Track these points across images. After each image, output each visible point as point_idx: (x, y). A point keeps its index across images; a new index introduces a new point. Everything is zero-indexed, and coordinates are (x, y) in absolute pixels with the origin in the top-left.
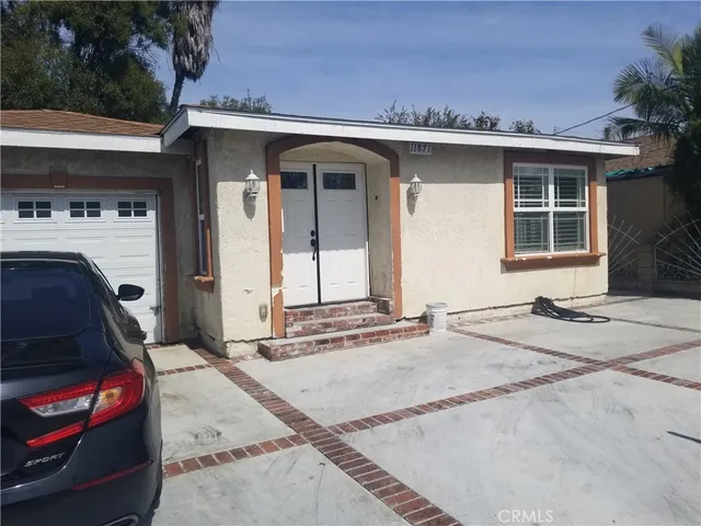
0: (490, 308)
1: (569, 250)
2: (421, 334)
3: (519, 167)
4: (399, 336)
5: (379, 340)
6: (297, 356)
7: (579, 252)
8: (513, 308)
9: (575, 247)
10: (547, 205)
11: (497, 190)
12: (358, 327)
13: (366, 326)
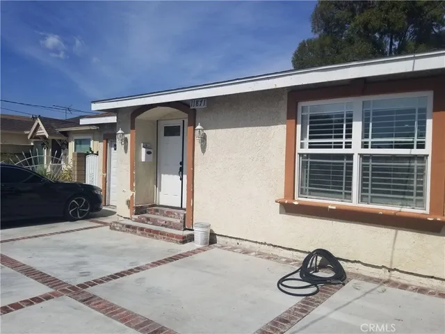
0: (265, 244)
1: (387, 204)
2: (177, 242)
3: (309, 107)
4: (164, 238)
5: (153, 236)
6: (118, 230)
7: (407, 210)
8: (295, 253)
9: (405, 202)
10: (348, 146)
11: (278, 132)
12: (162, 225)
13: (166, 226)
